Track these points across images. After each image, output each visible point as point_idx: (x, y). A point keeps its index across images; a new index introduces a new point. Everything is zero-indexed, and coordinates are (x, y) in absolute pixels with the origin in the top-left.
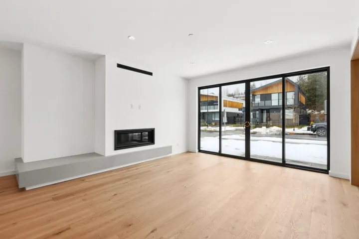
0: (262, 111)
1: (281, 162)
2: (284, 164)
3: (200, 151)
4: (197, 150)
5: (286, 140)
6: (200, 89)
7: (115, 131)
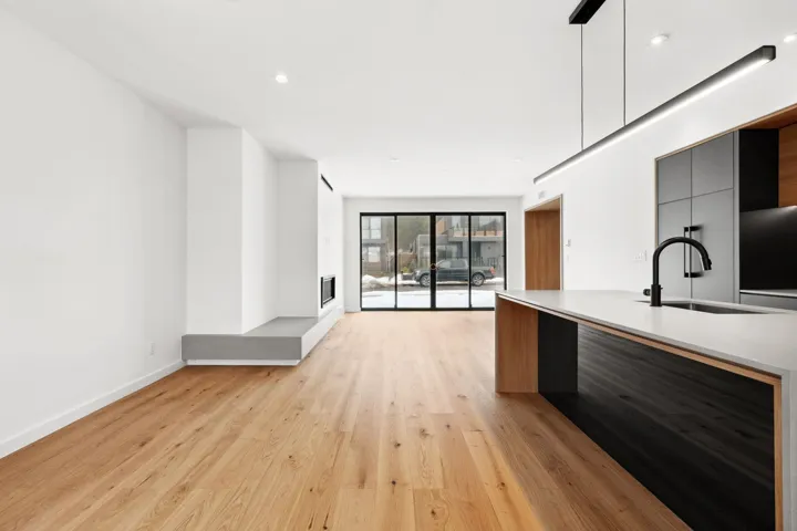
1: (468, 307)
2: (471, 309)
3: (363, 310)
4: (359, 310)
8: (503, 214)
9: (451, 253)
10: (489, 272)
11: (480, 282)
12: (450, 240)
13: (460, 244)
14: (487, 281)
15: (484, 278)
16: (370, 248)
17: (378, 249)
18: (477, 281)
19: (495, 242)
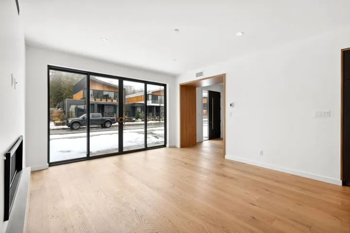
4: (47, 165)
8: (165, 85)
10: (114, 120)
18: (108, 125)
19: (112, 105)
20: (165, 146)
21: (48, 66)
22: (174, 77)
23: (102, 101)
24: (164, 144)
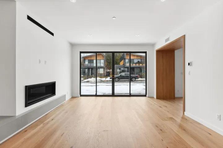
0: (89, 69)
1: (129, 95)
4: (79, 95)
5: (131, 84)
6: (81, 52)
7: (26, 87)
9: (125, 71)
10: (137, 77)
11: (134, 80)
12: (125, 66)
13: (128, 68)
14: (137, 79)
15: (136, 79)
16: (100, 69)
17: (103, 69)
18: (134, 79)
19: (139, 67)
20: (145, 96)
21: (80, 52)
22: (153, 45)
23: (133, 65)
24: (145, 94)
